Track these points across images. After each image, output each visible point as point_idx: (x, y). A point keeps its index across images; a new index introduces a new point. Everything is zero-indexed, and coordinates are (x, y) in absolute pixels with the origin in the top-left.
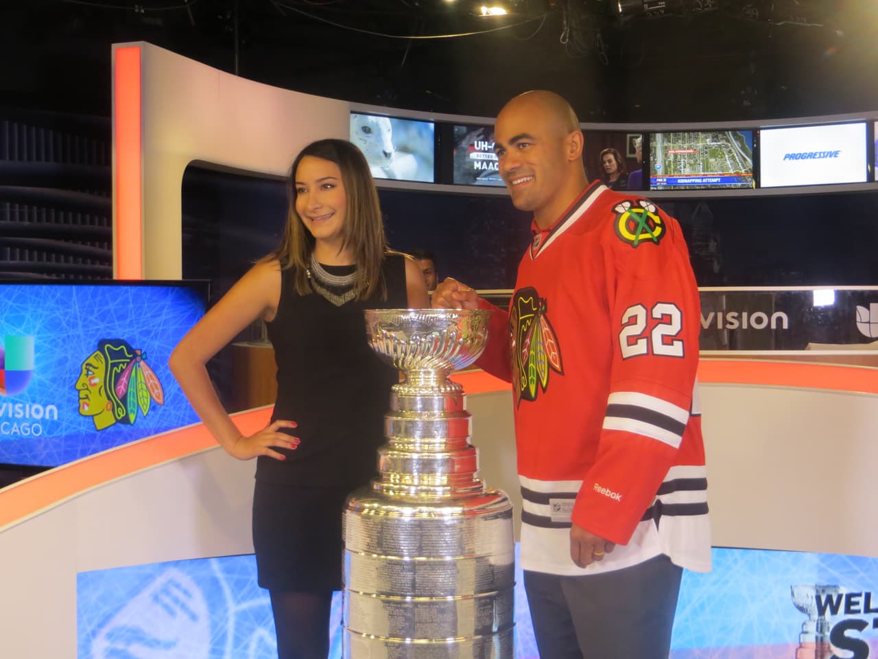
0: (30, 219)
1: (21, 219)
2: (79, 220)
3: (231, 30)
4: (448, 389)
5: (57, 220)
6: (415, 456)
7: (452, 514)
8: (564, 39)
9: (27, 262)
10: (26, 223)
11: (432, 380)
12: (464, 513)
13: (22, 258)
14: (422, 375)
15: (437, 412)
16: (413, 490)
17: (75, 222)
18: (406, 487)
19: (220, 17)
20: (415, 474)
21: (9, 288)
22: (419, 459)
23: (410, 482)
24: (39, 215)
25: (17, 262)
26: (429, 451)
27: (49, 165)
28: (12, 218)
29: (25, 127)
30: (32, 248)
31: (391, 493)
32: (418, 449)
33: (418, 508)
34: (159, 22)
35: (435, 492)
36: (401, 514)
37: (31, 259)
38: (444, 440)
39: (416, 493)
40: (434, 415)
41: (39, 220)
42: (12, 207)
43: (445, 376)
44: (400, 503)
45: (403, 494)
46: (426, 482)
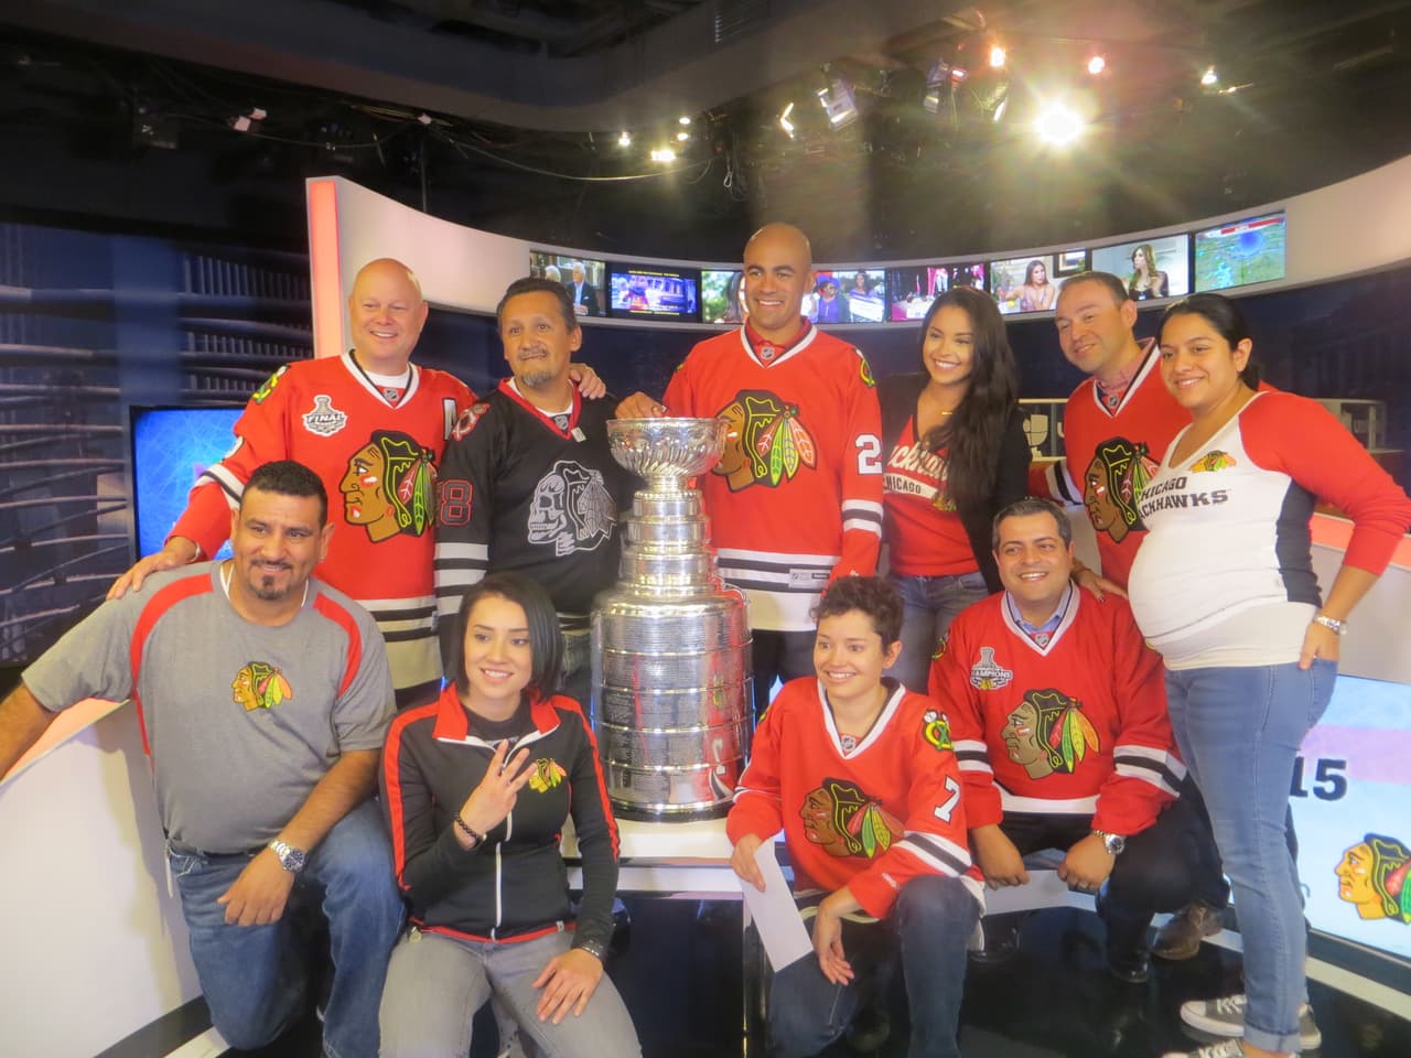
0: (229, 350)
1: (220, 349)
2: (277, 351)
3: (417, 171)
4: (686, 494)
5: (255, 351)
6: (660, 558)
7: (696, 611)
8: (727, 183)
9: (227, 391)
10: (225, 354)
11: (674, 483)
12: (706, 610)
13: (222, 387)
14: (663, 482)
15: (678, 515)
16: (658, 590)
17: (272, 353)
18: (650, 587)
19: (406, 159)
20: (660, 575)
21: (215, 413)
22: (663, 561)
23: (655, 583)
24: (237, 346)
25: (217, 391)
26: (673, 553)
27: (243, 299)
28: (211, 348)
29: (219, 262)
30: (232, 377)
31: (637, 593)
32: (662, 552)
33: (665, 608)
34: (350, 159)
35: (679, 592)
36: (649, 613)
37: (231, 387)
38: (685, 543)
39: (662, 592)
40: (676, 519)
41: (238, 350)
42: (210, 338)
43: (684, 483)
44: (647, 602)
45: (648, 594)
46: (670, 583)
